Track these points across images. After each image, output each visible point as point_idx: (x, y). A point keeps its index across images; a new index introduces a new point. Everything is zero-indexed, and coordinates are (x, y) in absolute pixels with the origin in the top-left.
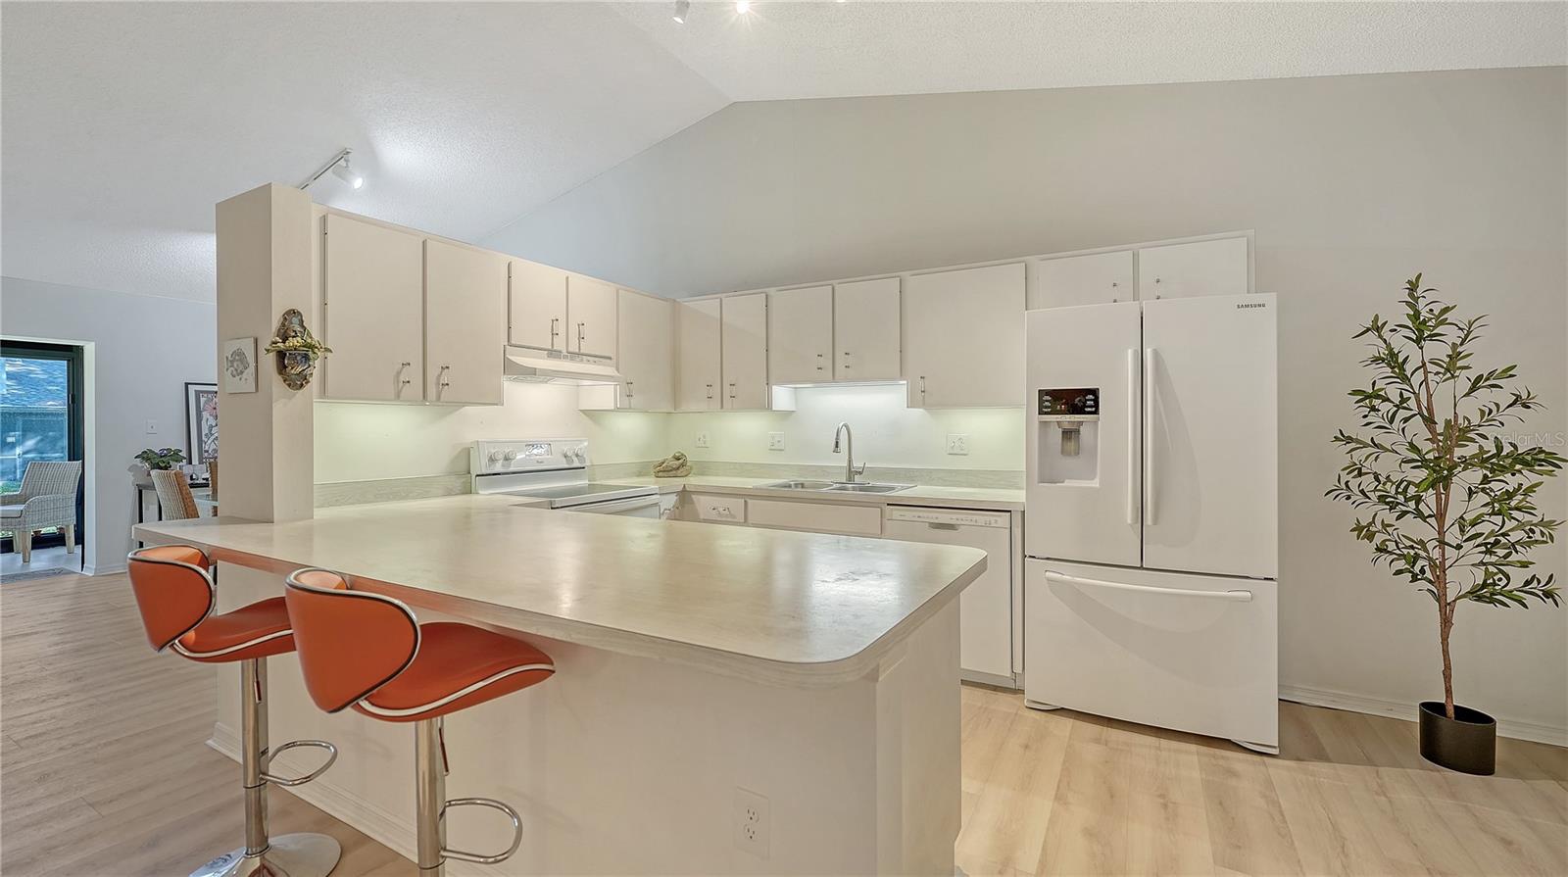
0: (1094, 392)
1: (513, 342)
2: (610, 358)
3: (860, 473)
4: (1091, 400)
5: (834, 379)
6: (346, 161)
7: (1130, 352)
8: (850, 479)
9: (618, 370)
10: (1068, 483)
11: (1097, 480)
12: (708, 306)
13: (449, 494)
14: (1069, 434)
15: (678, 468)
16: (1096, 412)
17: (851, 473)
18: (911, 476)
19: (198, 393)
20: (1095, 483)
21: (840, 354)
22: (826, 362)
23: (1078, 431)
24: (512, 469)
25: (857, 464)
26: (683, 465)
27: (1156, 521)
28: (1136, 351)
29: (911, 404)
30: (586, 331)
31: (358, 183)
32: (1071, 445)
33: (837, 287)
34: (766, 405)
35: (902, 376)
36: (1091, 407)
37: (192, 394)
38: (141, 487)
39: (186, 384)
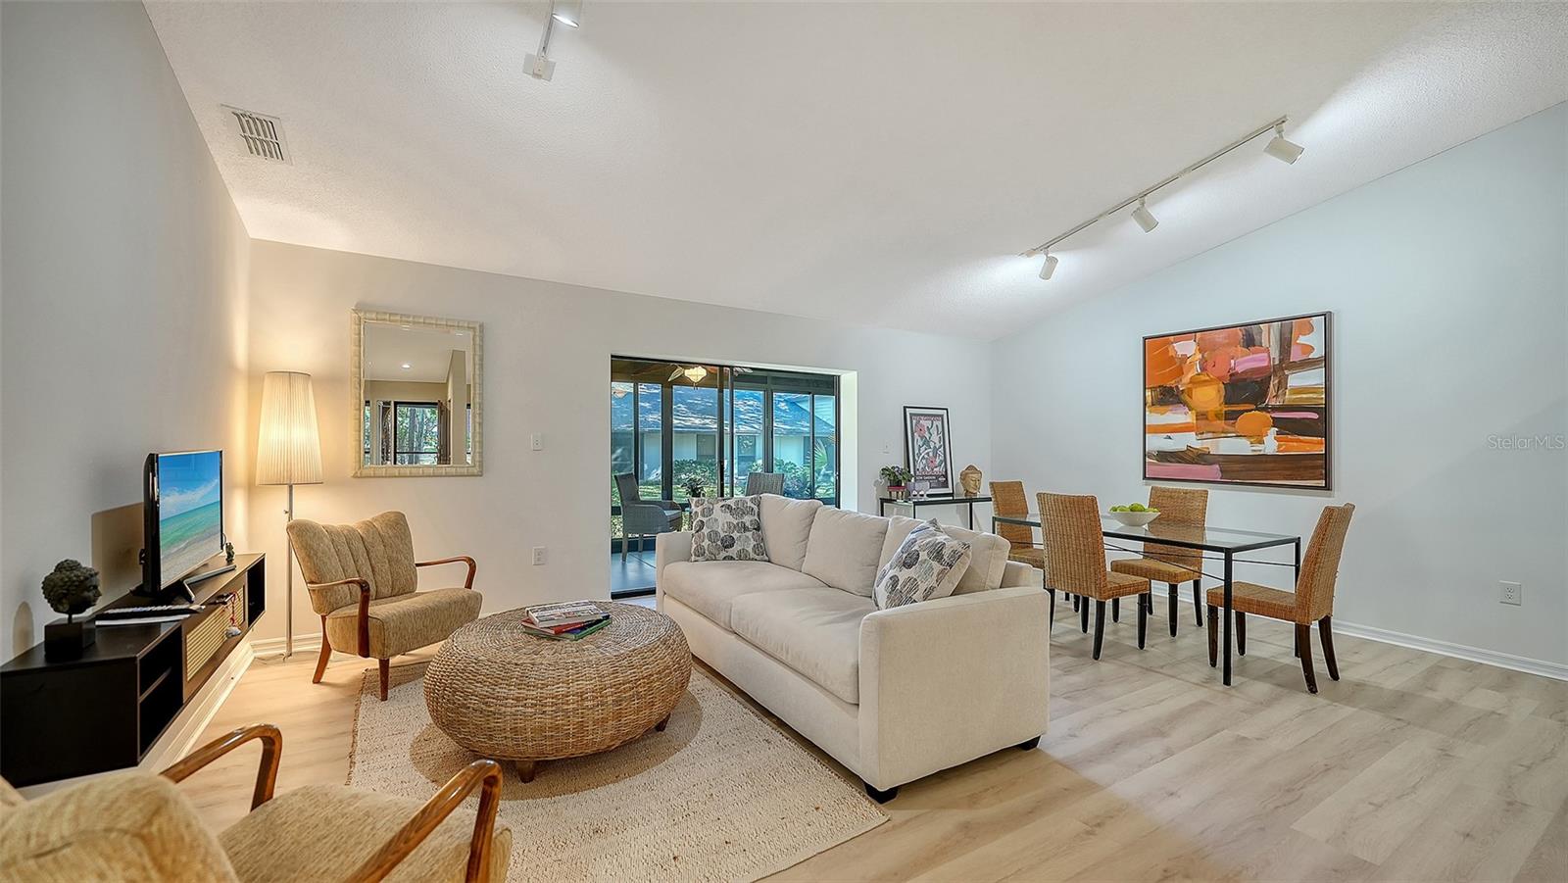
19: (911, 414)
37: (908, 414)
38: (883, 501)
39: (905, 408)
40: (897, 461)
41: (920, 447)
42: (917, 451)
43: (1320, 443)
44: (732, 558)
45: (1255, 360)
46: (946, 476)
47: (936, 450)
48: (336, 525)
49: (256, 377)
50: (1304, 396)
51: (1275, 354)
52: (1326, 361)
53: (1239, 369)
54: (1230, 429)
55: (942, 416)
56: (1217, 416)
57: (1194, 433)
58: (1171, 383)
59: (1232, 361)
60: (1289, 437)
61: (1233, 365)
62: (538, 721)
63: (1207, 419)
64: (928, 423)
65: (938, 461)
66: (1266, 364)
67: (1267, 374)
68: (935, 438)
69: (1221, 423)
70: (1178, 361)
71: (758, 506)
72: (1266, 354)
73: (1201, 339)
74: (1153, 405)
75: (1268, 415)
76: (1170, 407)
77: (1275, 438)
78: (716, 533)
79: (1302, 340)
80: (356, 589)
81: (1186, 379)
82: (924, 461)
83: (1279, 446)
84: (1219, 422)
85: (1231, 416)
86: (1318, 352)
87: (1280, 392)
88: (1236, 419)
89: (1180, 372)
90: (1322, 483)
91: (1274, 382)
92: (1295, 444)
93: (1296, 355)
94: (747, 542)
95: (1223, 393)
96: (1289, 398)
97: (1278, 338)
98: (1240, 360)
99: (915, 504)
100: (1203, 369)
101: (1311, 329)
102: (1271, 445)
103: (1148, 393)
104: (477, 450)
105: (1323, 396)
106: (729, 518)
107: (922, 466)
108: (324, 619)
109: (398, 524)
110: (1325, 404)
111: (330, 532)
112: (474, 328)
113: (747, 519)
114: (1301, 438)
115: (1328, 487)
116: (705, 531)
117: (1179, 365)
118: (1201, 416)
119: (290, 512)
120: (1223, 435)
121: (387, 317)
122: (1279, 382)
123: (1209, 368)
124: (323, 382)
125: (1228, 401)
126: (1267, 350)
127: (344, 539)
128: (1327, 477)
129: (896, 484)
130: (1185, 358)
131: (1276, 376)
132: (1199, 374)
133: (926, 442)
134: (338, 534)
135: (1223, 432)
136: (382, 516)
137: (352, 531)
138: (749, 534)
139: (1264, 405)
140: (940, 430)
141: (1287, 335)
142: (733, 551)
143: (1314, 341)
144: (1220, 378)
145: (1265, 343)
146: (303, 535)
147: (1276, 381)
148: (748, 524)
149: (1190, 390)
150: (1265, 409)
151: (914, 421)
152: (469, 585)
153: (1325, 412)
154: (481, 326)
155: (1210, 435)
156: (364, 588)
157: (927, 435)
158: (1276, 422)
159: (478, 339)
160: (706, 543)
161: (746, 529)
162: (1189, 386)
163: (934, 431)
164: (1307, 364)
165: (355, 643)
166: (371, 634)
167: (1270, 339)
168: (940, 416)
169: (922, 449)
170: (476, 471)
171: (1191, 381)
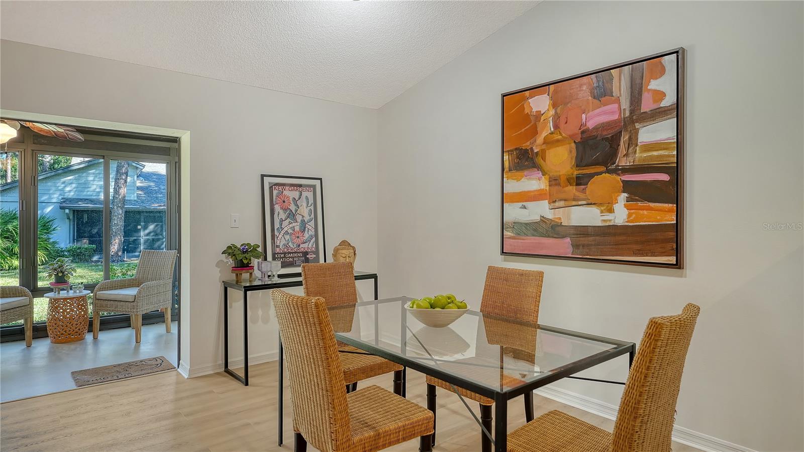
19: (271, 184)
37: (267, 186)
38: (227, 284)
39: (263, 176)
40: (249, 235)
41: (282, 221)
42: (277, 225)
43: (670, 211)
45: (605, 113)
46: (317, 252)
47: (304, 225)
50: (655, 153)
51: (625, 104)
52: (678, 109)
53: (591, 125)
54: (582, 195)
55: (314, 187)
56: (569, 181)
57: (547, 201)
58: (526, 145)
59: (584, 116)
60: (640, 204)
61: (584, 120)
63: (559, 184)
64: (295, 194)
65: (306, 236)
66: (616, 117)
67: (617, 130)
68: (305, 211)
69: (572, 190)
70: (532, 118)
72: (616, 106)
73: (555, 92)
74: (510, 170)
75: (618, 178)
76: (526, 172)
77: (625, 206)
79: (654, 85)
81: (540, 139)
82: (287, 237)
83: (629, 215)
84: (571, 187)
85: (580, 181)
86: (669, 100)
87: (631, 149)
88: (587, 184)
89: (534, 132)
90: (672, 260)
91: (625, 138)
92: (645, 212)
93: (647, 105)
95: (574, 154)
96: (640, 156)
97: (629, 85)
98: (591, 113)
99: (247, 289)
100: (556, 127)
101: (662, 71)
102: (620, 215)
103: (506, 157)
105: (675, 153)
107: (283, 242)
110: (677, 163)
114: (652, 205)
115: (678, 265)
117: (531, 123)
118: (554, 181)
120: (574, 203)
122: (630, 138)
123: (562, 125)
125: (579, 164)
126: (618, 101)
128: (678, 252)
129: (242, 265)
130: (539, 115)
131: (626, 130)
132: (552, 133)
133: (292, 216)
135: (574, 200)
139: (613, 167)
140: (311, 201)
141: (638, 81)
143: (665, 84)
144: (572, 137)
145: (616, 93)
147: (627, 137)
149: (543, 151)
150: (615, 171)
151: (275, 192)
153: (676, 171)
155: (562, 203)
157: (293, 207)
158: (627, 187)
162: (544, 147)
163: (303, 203)
164: (658, 114)
167: (621, 85)
168: (310, 186)
169: (285, 223)
171: (546, 142)
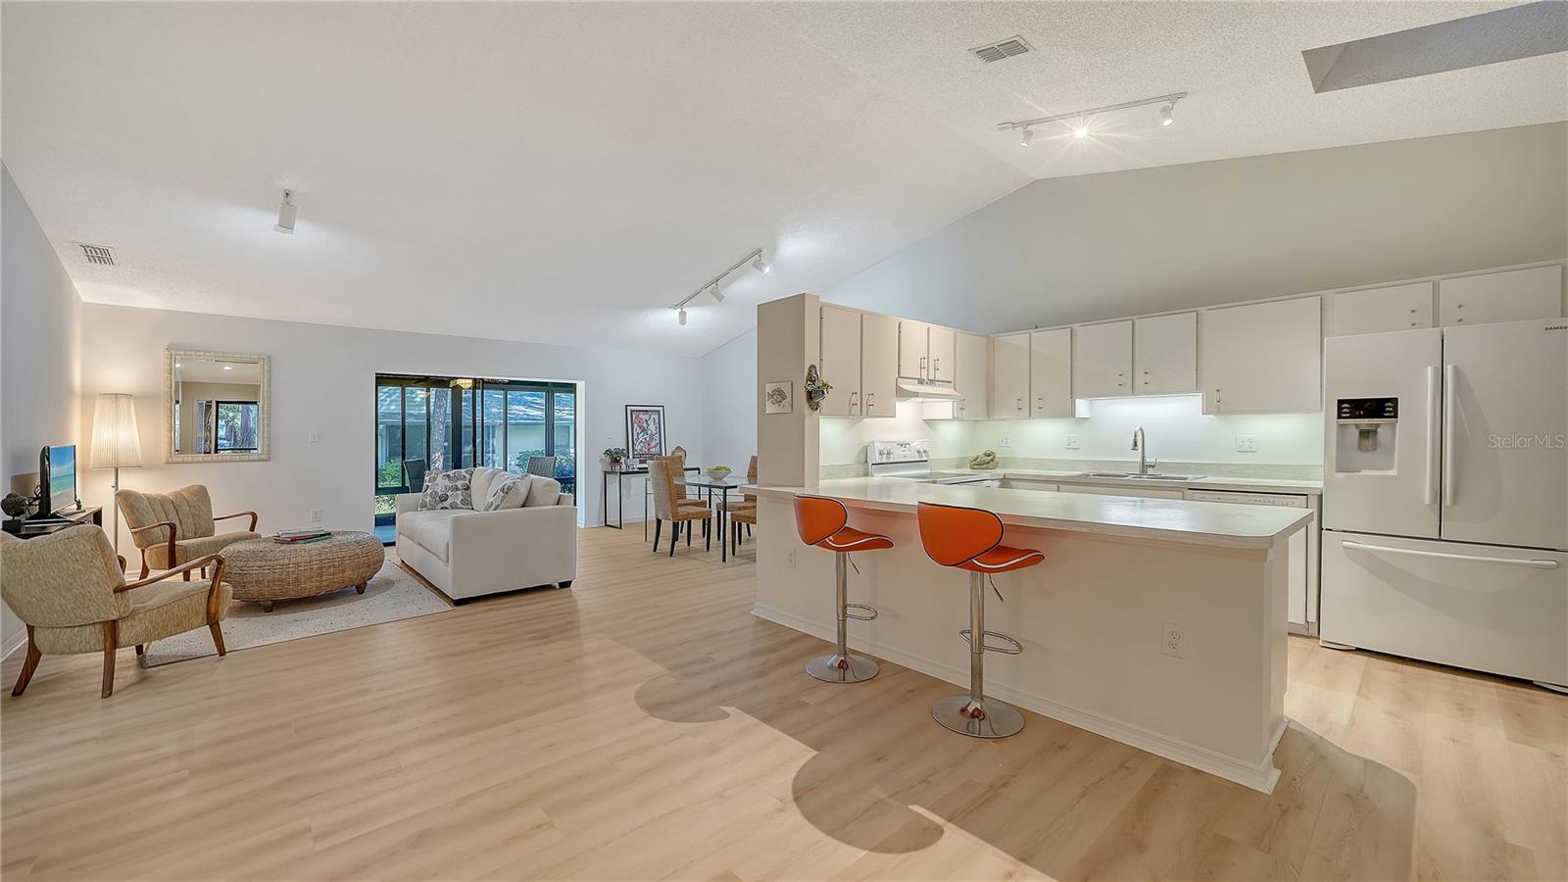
0: (1395, 401)
1: (902, 375)
2: (950, 382)
3: (1153, 467)
4: (1389, 407)
5: (1133, 391)
6: (760, 256)
7: (1430, 369)
8: (1143, 472)
9: (955, 390)
10: (1364, 472)
11: (1394, 470)
12: (1020, 340)
13: (857, 476)
14: (1365, 434)
15: (988, 463)
16: (1396, 416)
17: (1144, 467)
18: (1200, 468)
19: (632, 411)
20: (1393, 472)
21: (1139, 372)
22: (1127, 379)
23: (1375, 432)
24: (891, 461)
25: (1149, 460)
26: (992, 460)
27: (1455, 501)
28: (1436, 368)
29: (1206, 412)
30: (940, 364)
31: (767, 270)
32: (1368, 443)
33: (1137, 321)
34: (1071, 413)
35: (1197, 388)
36: (1390, 412)
37: (629, 412)
38: (606, 473)
39: (627, 406)
40: (619, 443)
41: (638, 434)
42: (635, 437)
44: (447, 508)
46: (661, 454)
47: (652, 435)
48: (153, 494)
49: (89, 397)
55: (659, 411)
62: (271, 577)
64: (647, 417)
65: (654, 443)
68: (652, 428)
71: (471, 475)
78: (436, 492)
80: (167, 530)
82: (642, 444)
94: (459, 496)
99: (618, 475)
104: (266, 443)
106: (447, 482)
107: (639, 447)
108: (143, 551)
109: (201, 493)
111: (150, 499)
112: (263, 359)
113: (459, 484)
116: (429, 491)
119: (116, 486)
121: (193, 353)
124: (140, 399)
127: (159, 503)
129: (616, 461)
133: (644, 431)
134: (154, 499)
136: (188, 488)
137: (164, 497)
138: (459, 492)
140: (657, 421)
142: (446, 504)
146: (126, 500)
148: (459, 486)
151: (634, 416)
152: (252, 529)
154: (269, 357)
156: (173, 528)
157: (645, 426)
159: (266, 367)
160: (428, 499)
161: (457, 489)
163: (651, 422)
165: (166, 562)
166: (177, 555)
168: (657, 411)
169: (640, 435)
170: (264, 457)
